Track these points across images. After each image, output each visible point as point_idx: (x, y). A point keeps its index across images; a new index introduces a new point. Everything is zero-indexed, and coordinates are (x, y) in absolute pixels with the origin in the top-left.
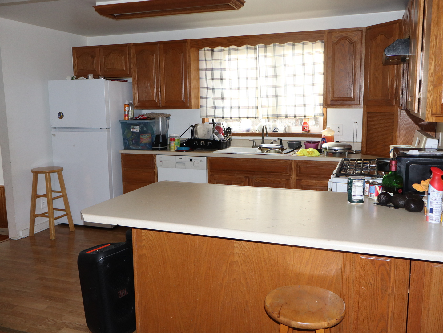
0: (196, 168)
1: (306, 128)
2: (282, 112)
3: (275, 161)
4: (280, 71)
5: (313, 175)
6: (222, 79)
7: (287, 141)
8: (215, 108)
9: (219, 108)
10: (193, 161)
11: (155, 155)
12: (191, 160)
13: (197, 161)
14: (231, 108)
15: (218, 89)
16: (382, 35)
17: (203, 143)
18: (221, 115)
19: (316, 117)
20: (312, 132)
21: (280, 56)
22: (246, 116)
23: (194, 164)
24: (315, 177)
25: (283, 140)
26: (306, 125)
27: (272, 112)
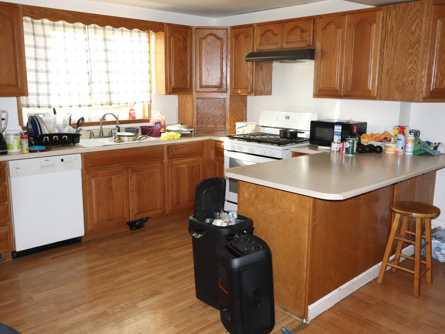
0: (70, 168)
1: (133, 114)
2: (114, 99)
3: (150, 148)
4: (110, 56)
5: (181, 156)
6: (46, 60)
7: (125, 128)
8: (38, 94)
9: (43, 95)
10: (66, 161)
11: (4, 162)
12: (62, 160)
13: (70, 160)
14: (59, 95)
15: (42, 71)
16: (212, 36)
17: (55, 138)
18: (46, 103)
19: (144, 103)
20: (137, 118)
21: (110, 40)
22: (78, 104)
23: (70, 164)
24: (182, 157)
25: (121, 128)
26: (133, 111)
27: (106, 99)
